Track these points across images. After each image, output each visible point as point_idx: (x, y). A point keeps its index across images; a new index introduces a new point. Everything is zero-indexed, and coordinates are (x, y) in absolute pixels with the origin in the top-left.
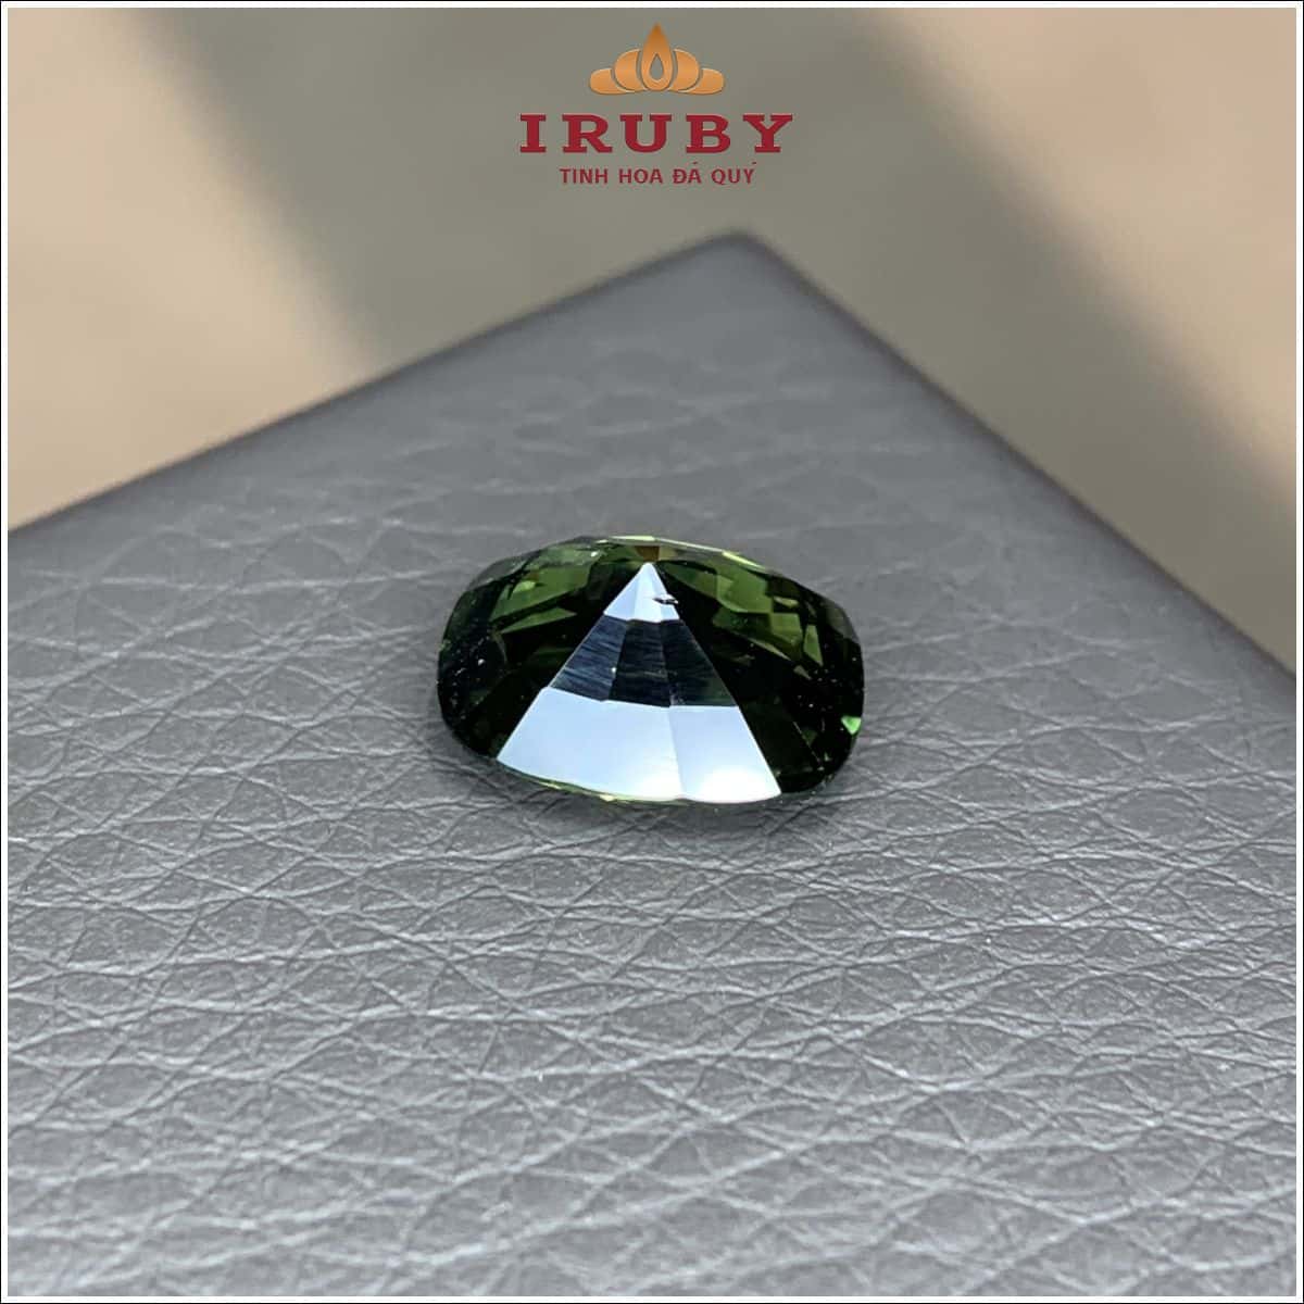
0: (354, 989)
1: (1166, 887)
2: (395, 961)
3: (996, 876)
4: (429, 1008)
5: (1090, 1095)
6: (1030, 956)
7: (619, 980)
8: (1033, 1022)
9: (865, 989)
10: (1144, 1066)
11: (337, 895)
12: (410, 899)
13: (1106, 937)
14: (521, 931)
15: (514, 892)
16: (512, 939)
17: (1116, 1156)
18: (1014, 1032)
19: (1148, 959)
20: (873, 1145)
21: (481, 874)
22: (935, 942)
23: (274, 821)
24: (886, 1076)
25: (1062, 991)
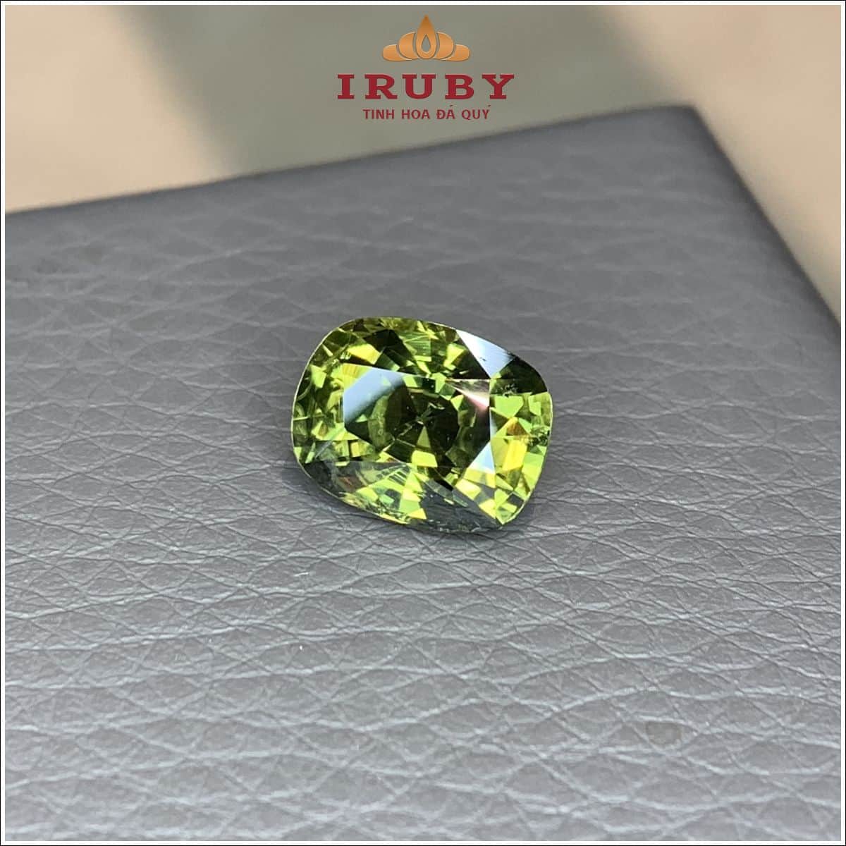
19: (723, 535)
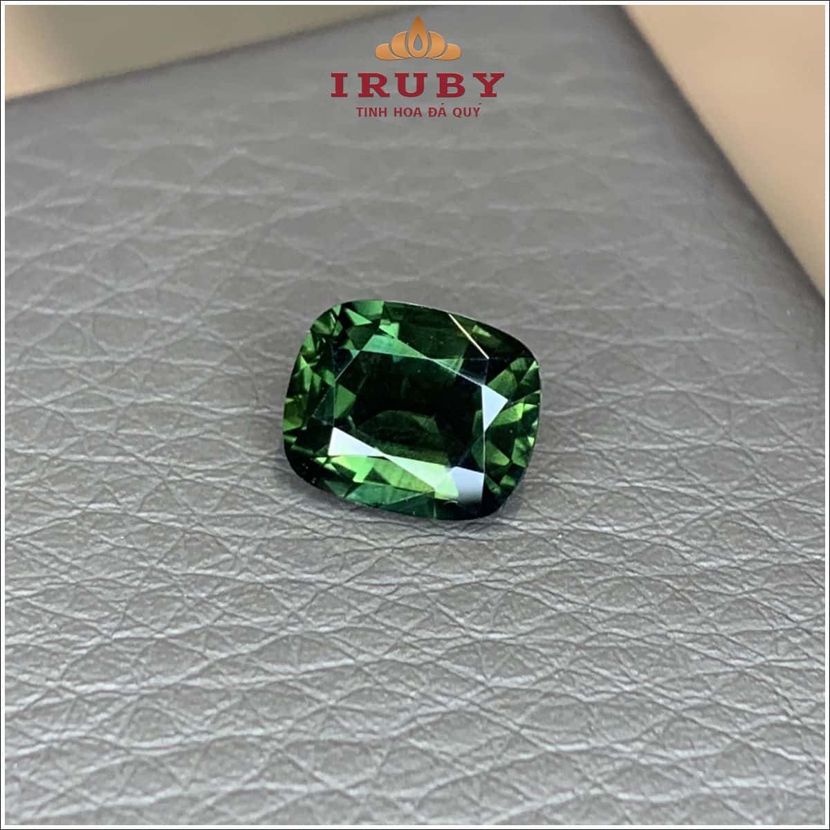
0: (90, 488)
1: (706, 521)
2: (126, 473)
3: (584, 491)
4: (139, 511)
5: (590, 660)
6: (586, 553)
7: (281, 517)
8: (569, 601)
9: (457, 555)
10: (639, 647)
11: (102, 418)
12: (152, 430)
13: (648, 548)
14: (224, 468)
15: (231, 439)
16: (214, 473)
17: (591, 707)
18: (553, 606)
20: (419, 667)
21: (209, 422)
22: (521, 530)
23: (76, 356)
25: (600, 582)
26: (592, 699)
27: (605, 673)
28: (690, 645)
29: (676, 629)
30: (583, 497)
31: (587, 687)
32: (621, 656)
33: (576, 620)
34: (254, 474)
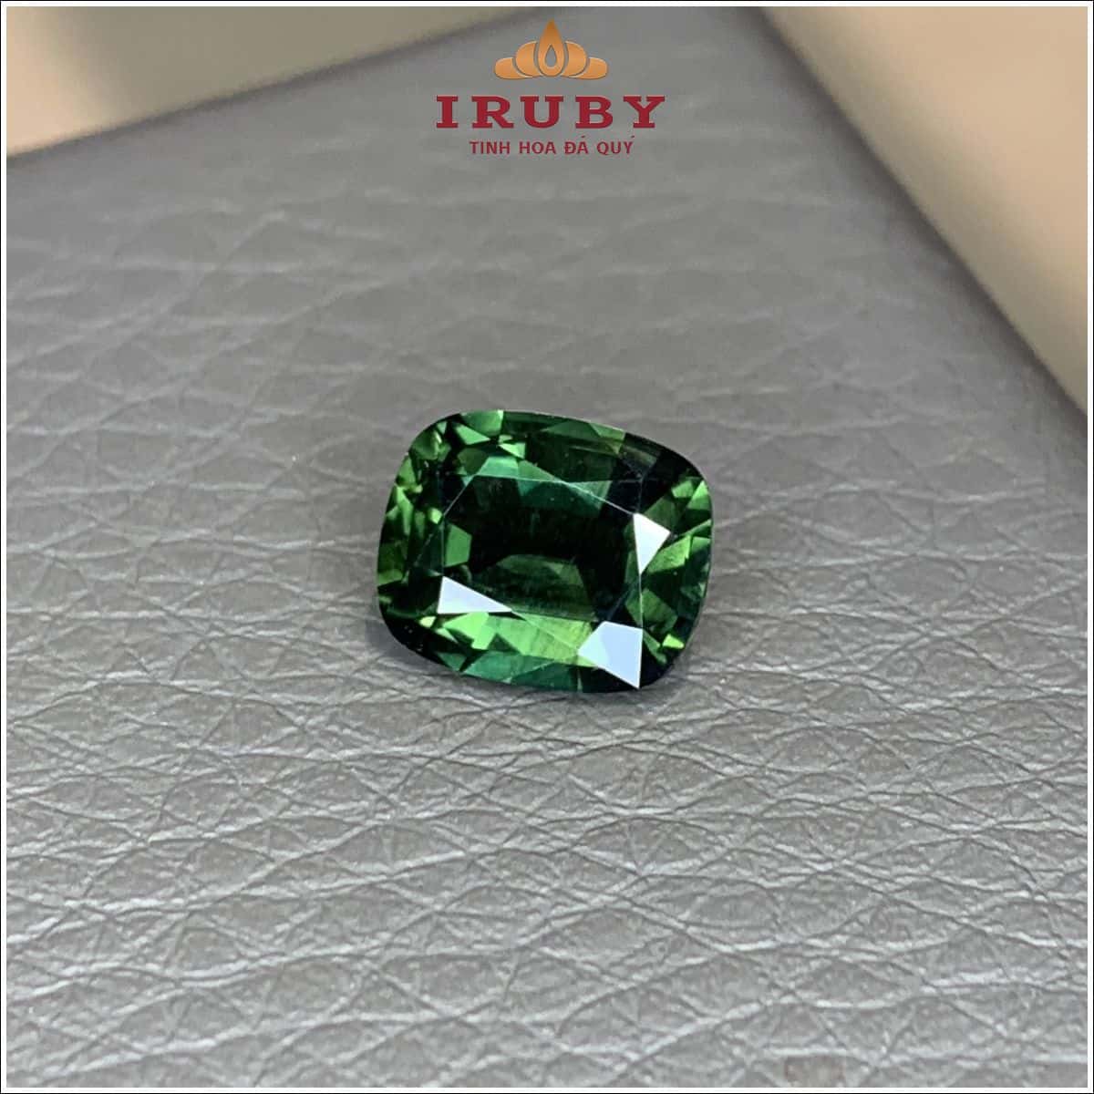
0: (107, 653)
1: (910, 651)
2: (153, 631)
3: (750, 622)
4: (173, 679)
5: (770, 835)
6: (757, 700)
7: (359, 676)
8: (739, 762)
10: (832, 816)
11: (118, 563)
12: (184, 575)
13: (837, 691)
14: (282, 618)
15: (287, 582)
16: (270, 624)
17: (775, 894)
18: (719, 769)
20: (549, 856)
24: (582, 794)
25: (777, 736)
26: (776, 884)
27: (791, 850)
28: (898, 809)
29: (881, 790)
30: (750, 630)
31: (769, 870)
32: (810, 828)
33: (749, 785)
34: (320, 625)
